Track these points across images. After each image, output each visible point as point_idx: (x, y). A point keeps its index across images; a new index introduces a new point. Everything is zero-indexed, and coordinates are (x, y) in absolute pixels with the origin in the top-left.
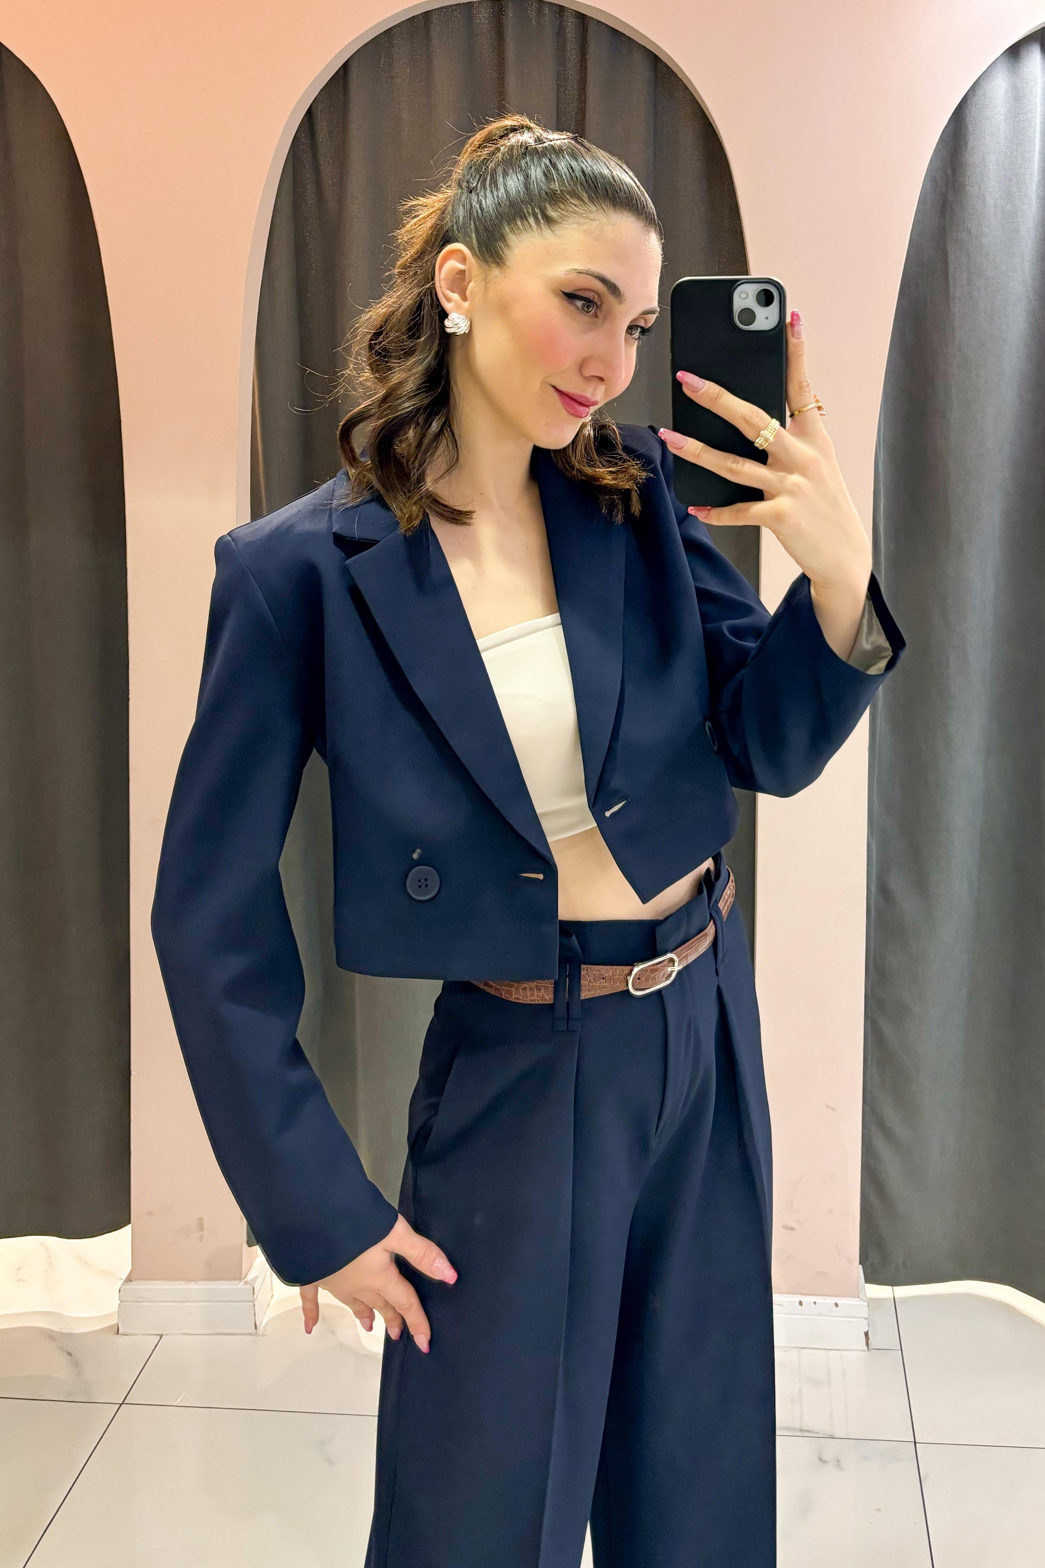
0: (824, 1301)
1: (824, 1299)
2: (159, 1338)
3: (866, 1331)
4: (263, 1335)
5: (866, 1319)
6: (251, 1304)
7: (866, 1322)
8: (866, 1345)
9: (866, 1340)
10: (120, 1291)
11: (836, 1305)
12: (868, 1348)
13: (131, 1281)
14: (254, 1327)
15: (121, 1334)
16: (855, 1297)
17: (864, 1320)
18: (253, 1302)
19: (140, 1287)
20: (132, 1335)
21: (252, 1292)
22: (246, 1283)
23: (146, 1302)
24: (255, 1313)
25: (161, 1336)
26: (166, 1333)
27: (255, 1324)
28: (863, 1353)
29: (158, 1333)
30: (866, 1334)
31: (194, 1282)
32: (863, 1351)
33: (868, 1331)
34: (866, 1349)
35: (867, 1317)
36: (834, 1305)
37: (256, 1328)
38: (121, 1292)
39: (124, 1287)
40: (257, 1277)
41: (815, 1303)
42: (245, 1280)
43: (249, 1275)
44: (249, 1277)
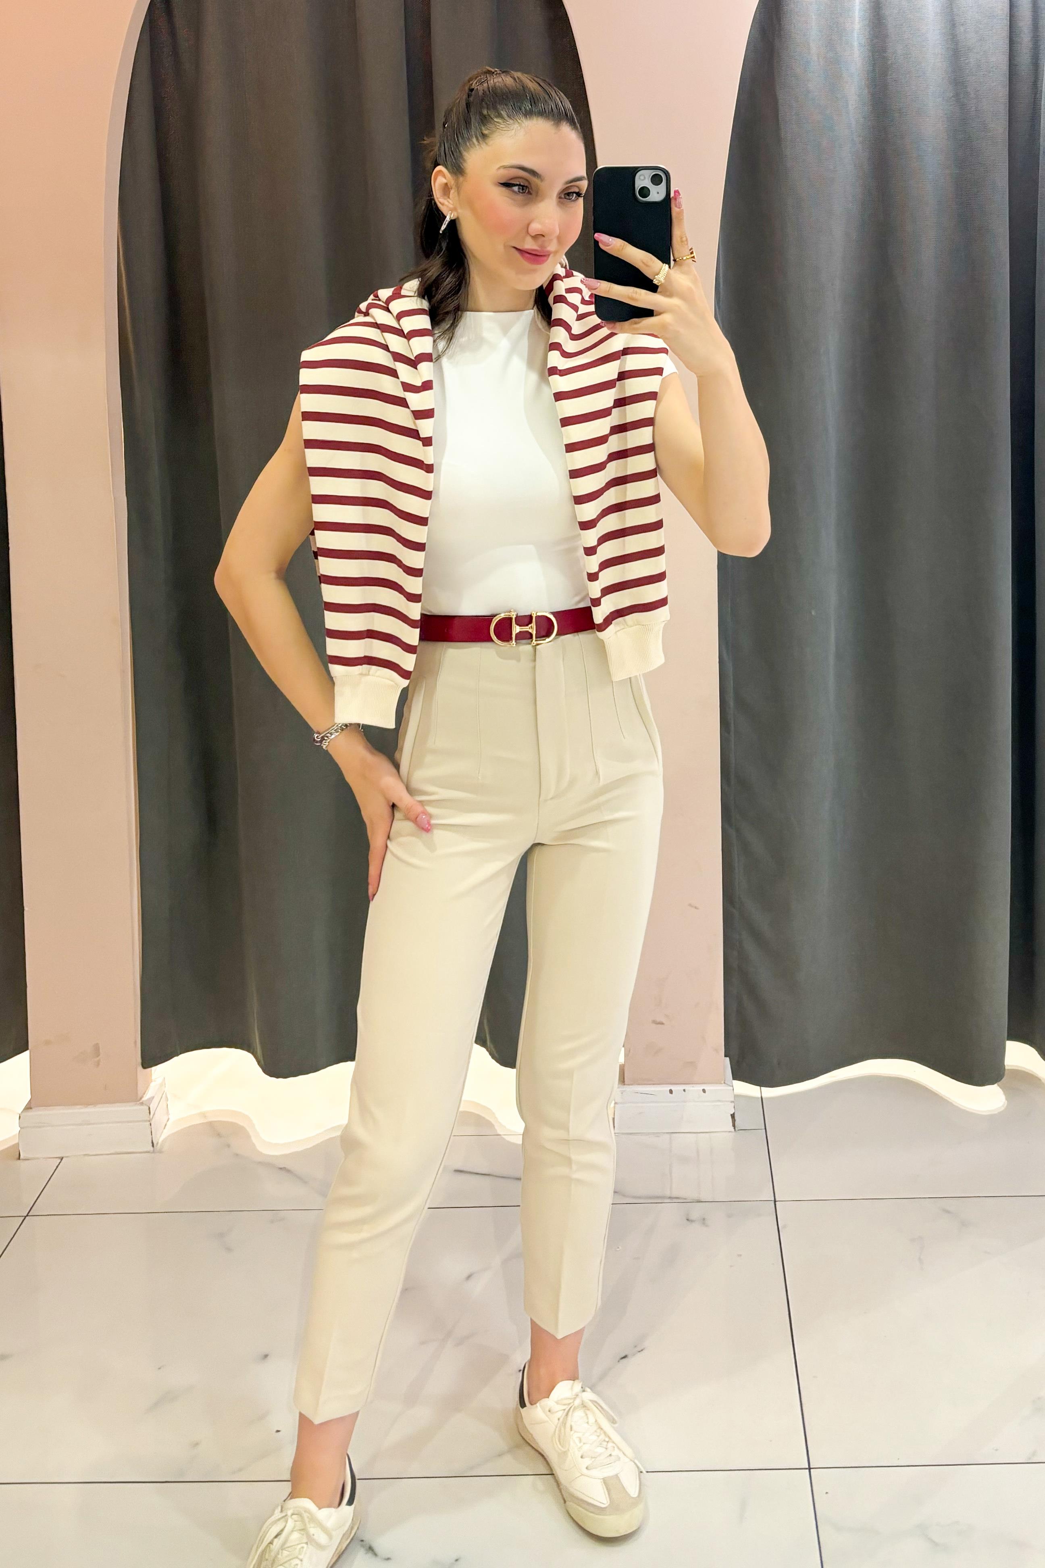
0: (692, 1088)
1: (693, 1087)
2: (59, 1161)
3: (732, 1113)
4: (160, 1152)
5: (732, 1102)
6: (149, 1123)
7: (733, 1104)
8: (733, 1126)
9: (732, 1121)
10: (20, 1117)
11: (704, 1091)
12: (735, 1128)
13: (31, 1108)
14: (151, 1145)
15: (23, 1160)
16: (721, 1083)
17: (729, 1103)
18: (149, 1121)
19: (40, 1113)
20: (33, 1159)
21: (148, 1111)
22: (142, 1104)
23: (44, 1126)
24: (151, 1132)
25: (62, 1159)
26: (67, 1155)
27: (152, 1143)
28: (730, 1134)
29: (57, 1156)
30: (733, 1116)
31: (93, 1106)
32: (730, 1132)
33: (734, 1114)
34: (733, 1130)
35: (733, 1100)
36: (702, 1091)
37: (153, 1146)
38: (20, 1120)
39: (23, 1114)
40: (153, 1098)
41: (684, 1090)
42: (141, 1101)
43: (145, 1096)
44: (145, 1098)
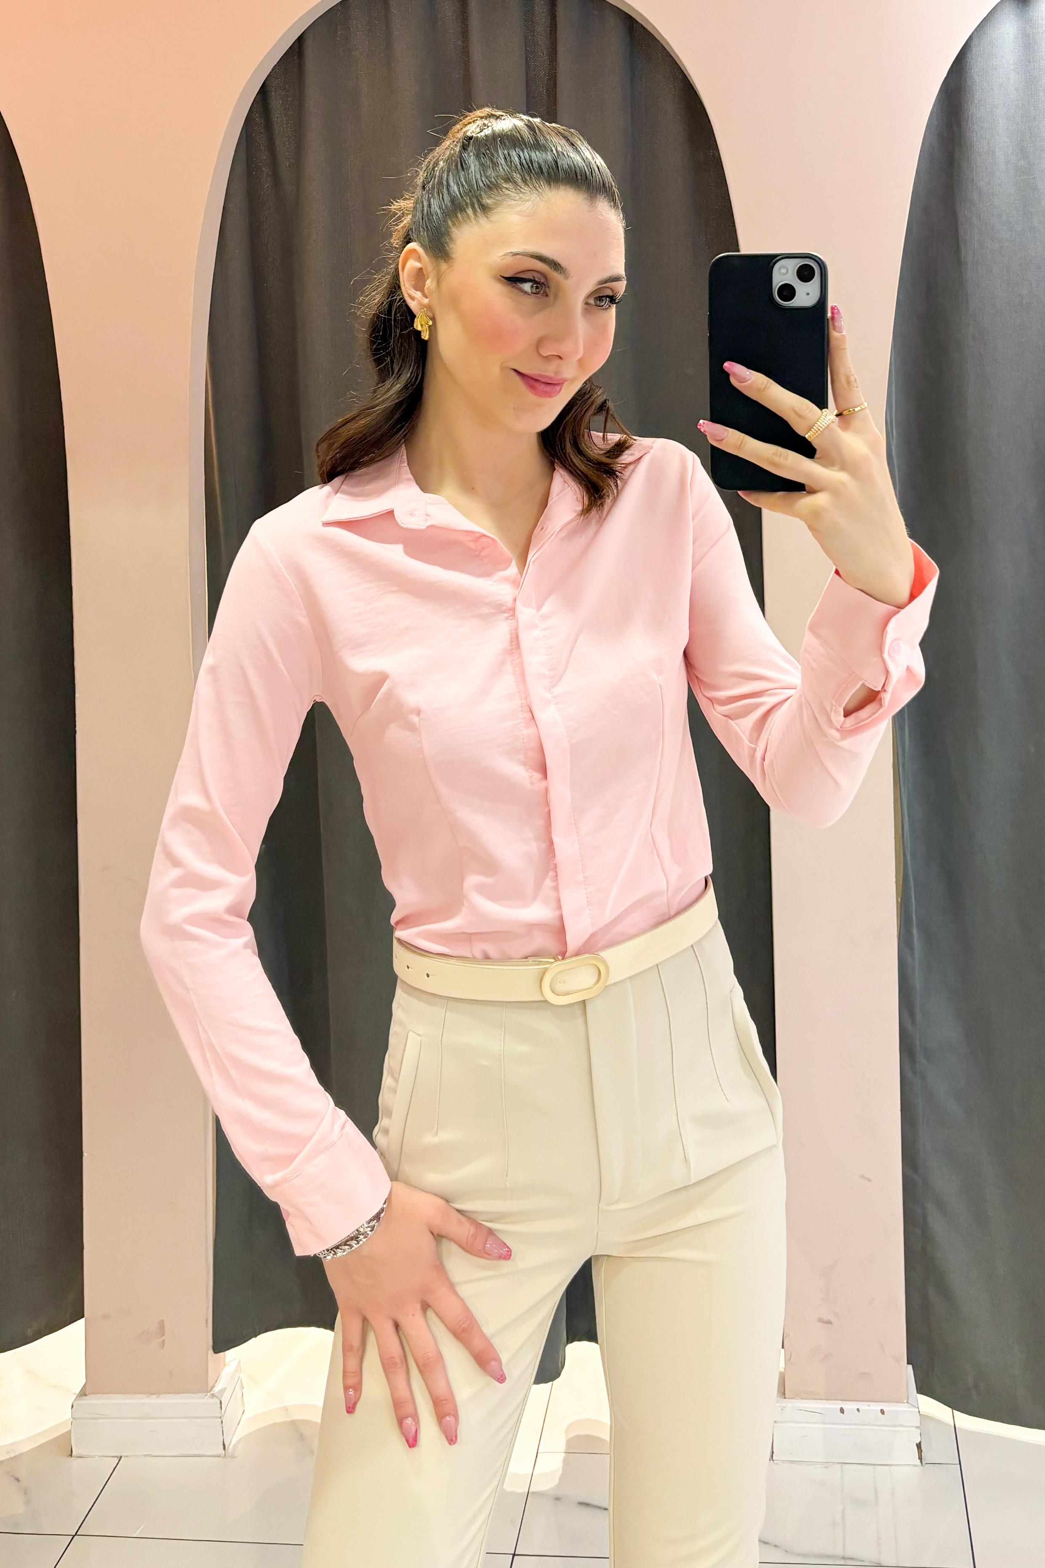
0: (868, 1408)
2: (117, 1461)
3: (918, 1442)
4: (233, 1457)
5: (917, 1427)
6: (220, 1420)
7: (919, 1431)
8: (919, 1458)
9: (918, 1453)
10: (72, 1407)
11: (882, 1412)
12: (921, 1462)
13: (86, 1395)
14: (222, 1447)
15: (74, 1457)
16: (904, 1403)
17: (914, 1429)
18: (221, 1417)
19: (94, 1402)
20: (87, 1457)
21: (220, 1406)
22: (213, 1396)
23: (100, 1418)
24: (223, 1432)
25: (121, 1457)
26: (125, 1454)
27: (224, 1445)
28: (917, 1468)
29: (116, 1455)
30: (919, 1446)
31: (155, 1396)
32: (915, 1465)
35: (919, 1425)
36: (879, 1411)
39: (76, 1402)
40: (225, 1389)
41: (858, 1410)
42: (212, 1392)
43: (216, 1384)
44: (216, 1389)
